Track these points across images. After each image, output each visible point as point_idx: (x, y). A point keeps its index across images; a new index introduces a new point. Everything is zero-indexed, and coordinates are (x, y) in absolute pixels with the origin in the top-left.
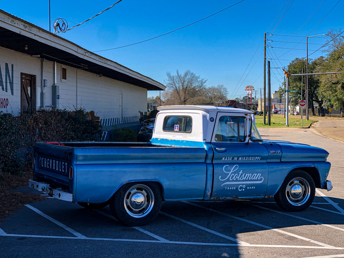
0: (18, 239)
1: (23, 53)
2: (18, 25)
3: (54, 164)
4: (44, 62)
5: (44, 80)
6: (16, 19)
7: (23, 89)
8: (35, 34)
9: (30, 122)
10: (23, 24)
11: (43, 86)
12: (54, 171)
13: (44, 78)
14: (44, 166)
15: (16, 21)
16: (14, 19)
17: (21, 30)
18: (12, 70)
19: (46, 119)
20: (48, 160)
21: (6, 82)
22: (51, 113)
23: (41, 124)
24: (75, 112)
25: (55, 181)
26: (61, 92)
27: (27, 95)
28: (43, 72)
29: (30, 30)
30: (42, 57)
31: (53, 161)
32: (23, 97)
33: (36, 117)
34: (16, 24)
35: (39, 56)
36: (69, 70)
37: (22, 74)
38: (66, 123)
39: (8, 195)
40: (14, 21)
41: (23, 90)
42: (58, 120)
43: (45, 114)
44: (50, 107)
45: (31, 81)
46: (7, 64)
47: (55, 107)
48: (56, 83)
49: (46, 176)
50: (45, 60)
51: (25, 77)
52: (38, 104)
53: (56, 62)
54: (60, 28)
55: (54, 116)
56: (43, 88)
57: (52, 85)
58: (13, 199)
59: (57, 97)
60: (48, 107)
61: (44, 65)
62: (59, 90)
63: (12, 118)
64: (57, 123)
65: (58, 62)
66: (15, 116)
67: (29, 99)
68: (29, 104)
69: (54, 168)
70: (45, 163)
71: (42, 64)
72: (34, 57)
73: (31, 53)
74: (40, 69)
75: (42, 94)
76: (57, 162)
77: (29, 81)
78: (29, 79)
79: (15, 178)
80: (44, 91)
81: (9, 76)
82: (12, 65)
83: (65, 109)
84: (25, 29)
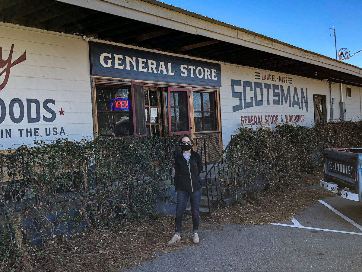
0: (312, 232)
1: (314, 79)
2: (309, 57)
3: (341, 168)
4: (332, 85)
5: (333, 98)
6: (307, 52)
7: (316, 106)
8: (322, 63)
9: (322, 132)
10: (312, 55)
11: (332, 103)
12: (342, 174)
13: (332, 97)
14: (332, 169)
15: (307, 54)
16: (305, 52)
17: (311, 61)
18: (307, 93)
19: (335, 129)
20: (336, 164)
21: (302, 102)
22: (339, 124)
23: (331, 133)
24: (360, 122)
25: (343, 182)
26: (346, 107)
27: (319, 111)
28: (332, 92)
29: (318, 59)
30: (330, 81)
31: (340, 165)
32: (316, 113)
33: (326, 128)
34: (307, 56)
35: (327, 80)
36: (353, 89)
37: (314, 95)
38: (352, 132)
39: (305, 192)
40: (305, 54)
41: (316, 108)
42: (346, 130)
43: (334, 125)
44: (339, 119)
45: (322, 100)
46: (302, 89)
47: (343, 119)
48: (342, 100)
49: (335, 177)
50: (332, 83)
51: (317, 97)
52: (329, 118)
53: (341, 83)
54: (344, 56)
55: (342, 126)
56: (332, 104)
57: (339, 101)
58: (308, 195)
59: (344, 111)
60: (337, 119)
61: (332, 86)
62: (346, 105)
63: (307, 129)
64: (344, 132)
65: (344, 83)
66: (309, 128)
67: (321, 114)
68: (321, 118)
69: (341, 171)
70: (334, 166)
71: (330, 86)
72: (323, 81)
73: (320, 78)
74: (329, 90)
75: (331, 109)
76: (344, 166)
77: (320, 100)
78: (320, 98)
79: (311, 177)
80: (333, 107)
81: (304, 97)
82: (306, 89)
83: (351, 120)
84: (314, 59)
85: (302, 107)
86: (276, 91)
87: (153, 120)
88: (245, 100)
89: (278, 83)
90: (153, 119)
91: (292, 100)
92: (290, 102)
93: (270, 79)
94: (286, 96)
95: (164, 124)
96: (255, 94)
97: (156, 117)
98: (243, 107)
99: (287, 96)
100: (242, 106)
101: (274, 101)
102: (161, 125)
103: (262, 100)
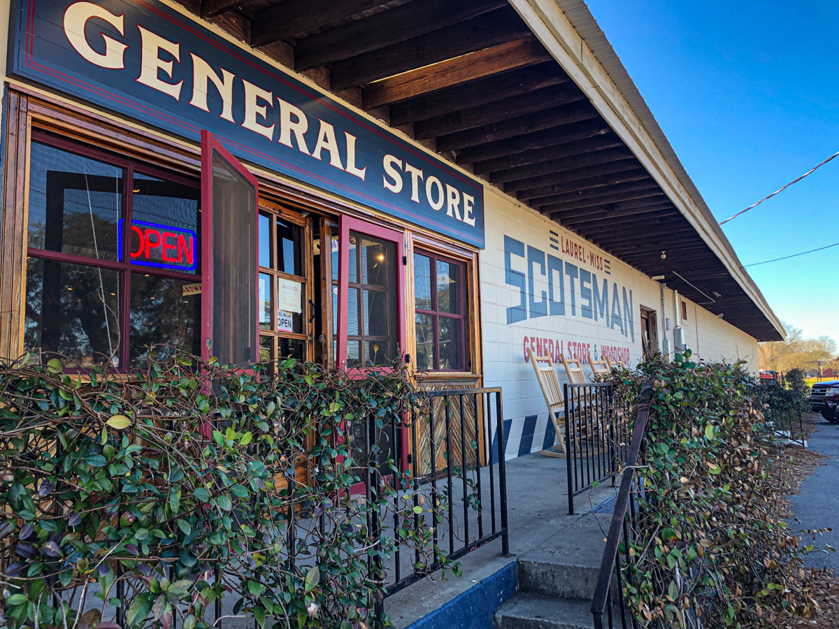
1: (641, 273)
4: (664, 290)
5: (666, 319)
11: (665, 328)
18: (631, 299)
21: (625, 320)
28: (665, 307)
35: (663, 277)
36: (690, 306)
37: (642, 308)
45: (647, 321)
46: (624, 289)
48: (678, 325)
50: (665, 286)
53: (676, 291)
56: (665, 331)
57: (674, 327)
61: (664, 295)
65: (679, 291)
71: (662, 293)
72: (653, 280)
74: (660, 300)
75: (665, 342)
77: (645, 321)
78: (645, 317)
80: (666, 338)
81: (628, 310)
82: (631, 291)
85: (626, 331)
86: (586, 285)
87: (283, 322)
88: (532, 295)
89: (588, 267)
90: (285, 318)
91: (610, 314)
92: (607, 315)
93: (576, 254)
94: (601, 300)
95: (322, 339)
96: (551, 284)
97: (295, 315)
98: (528, 314)
99: (603, 301)
100: (525, 311)
101: (584, 308)
102: (311, 341)
103: (562, 303)
